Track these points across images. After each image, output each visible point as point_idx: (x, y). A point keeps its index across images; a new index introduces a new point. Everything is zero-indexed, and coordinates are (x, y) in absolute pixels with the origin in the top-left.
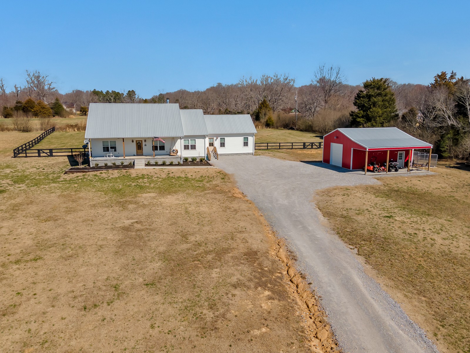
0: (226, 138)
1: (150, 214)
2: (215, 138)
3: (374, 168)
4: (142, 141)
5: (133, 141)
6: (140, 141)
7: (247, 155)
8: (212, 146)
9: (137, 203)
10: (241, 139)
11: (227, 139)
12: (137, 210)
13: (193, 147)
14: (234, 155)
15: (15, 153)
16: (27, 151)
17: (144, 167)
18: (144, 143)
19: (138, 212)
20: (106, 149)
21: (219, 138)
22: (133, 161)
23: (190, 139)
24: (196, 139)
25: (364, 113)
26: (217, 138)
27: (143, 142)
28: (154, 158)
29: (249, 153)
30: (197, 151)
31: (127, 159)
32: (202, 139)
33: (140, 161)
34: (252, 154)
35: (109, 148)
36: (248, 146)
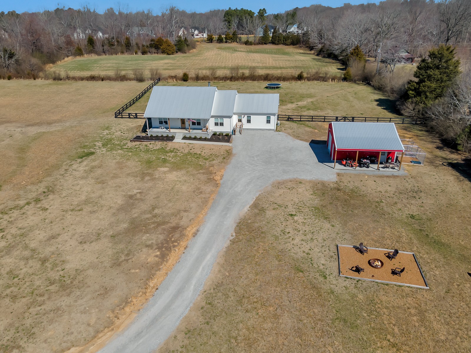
0: (251, 116)
2: (243, 116)
3: (346, 163)
8: (241, 121)
10: (264, 118)
11: (253, 117)
13: (222, 124)
14: (259, 130)
15: (116, 115)
16: (123, 114)
17: (180, 140)
21: (246, 116)
22: (175, 133)
23: (219, 118)
24: (224, 119)
25: (417, 86)
28: (190, 133)
29: (271, 129)
30: (225, 127)
31: (171, 133)
32: (228, 119)
33: (179, 135)
34: (274, 130)
35: (163, 122)
36: (270, 123)
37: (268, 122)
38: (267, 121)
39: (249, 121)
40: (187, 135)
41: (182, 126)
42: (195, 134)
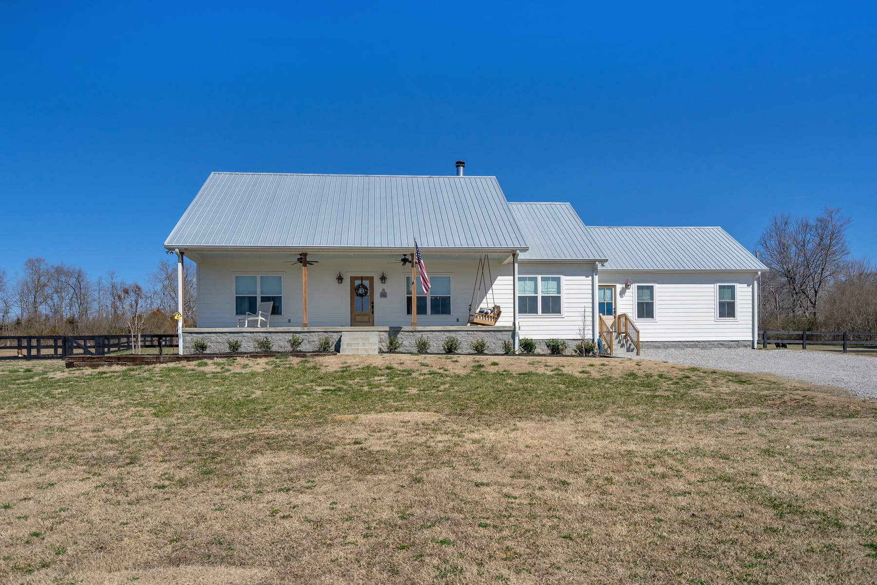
1: (418, 511)
2: (619, 287)
4: (371, 279)
5: (340, 279)
6: (367, 278)
7: (730, 347)
8: (610, 312)
9: (320, 448)
10: (709, 293)
11: (660, 290)
12: (303, 482)
13: (552, 305)
14: (687, 346)
17: (374, 354)
18: (378, 287)
19: (306, 498)
20: (246, 305)
21: (634, 287)
22: (336, 337)
23: (539, 277)
24: (563, 278)
26: (627, 286)
27: (377, 281)
28: (415, 331)
29: (738, 341)
30: (566, 319)
31: (314, 332)
32: (584, 278)
33: (362, 338)
34: (749, 345)
35: (259, 300)
36: (736, 317)
37: (727, 309)
38: (722, 305)
39: (646, 310)
40: (403, 337)
41: (355, 320)
42: (445, 333)
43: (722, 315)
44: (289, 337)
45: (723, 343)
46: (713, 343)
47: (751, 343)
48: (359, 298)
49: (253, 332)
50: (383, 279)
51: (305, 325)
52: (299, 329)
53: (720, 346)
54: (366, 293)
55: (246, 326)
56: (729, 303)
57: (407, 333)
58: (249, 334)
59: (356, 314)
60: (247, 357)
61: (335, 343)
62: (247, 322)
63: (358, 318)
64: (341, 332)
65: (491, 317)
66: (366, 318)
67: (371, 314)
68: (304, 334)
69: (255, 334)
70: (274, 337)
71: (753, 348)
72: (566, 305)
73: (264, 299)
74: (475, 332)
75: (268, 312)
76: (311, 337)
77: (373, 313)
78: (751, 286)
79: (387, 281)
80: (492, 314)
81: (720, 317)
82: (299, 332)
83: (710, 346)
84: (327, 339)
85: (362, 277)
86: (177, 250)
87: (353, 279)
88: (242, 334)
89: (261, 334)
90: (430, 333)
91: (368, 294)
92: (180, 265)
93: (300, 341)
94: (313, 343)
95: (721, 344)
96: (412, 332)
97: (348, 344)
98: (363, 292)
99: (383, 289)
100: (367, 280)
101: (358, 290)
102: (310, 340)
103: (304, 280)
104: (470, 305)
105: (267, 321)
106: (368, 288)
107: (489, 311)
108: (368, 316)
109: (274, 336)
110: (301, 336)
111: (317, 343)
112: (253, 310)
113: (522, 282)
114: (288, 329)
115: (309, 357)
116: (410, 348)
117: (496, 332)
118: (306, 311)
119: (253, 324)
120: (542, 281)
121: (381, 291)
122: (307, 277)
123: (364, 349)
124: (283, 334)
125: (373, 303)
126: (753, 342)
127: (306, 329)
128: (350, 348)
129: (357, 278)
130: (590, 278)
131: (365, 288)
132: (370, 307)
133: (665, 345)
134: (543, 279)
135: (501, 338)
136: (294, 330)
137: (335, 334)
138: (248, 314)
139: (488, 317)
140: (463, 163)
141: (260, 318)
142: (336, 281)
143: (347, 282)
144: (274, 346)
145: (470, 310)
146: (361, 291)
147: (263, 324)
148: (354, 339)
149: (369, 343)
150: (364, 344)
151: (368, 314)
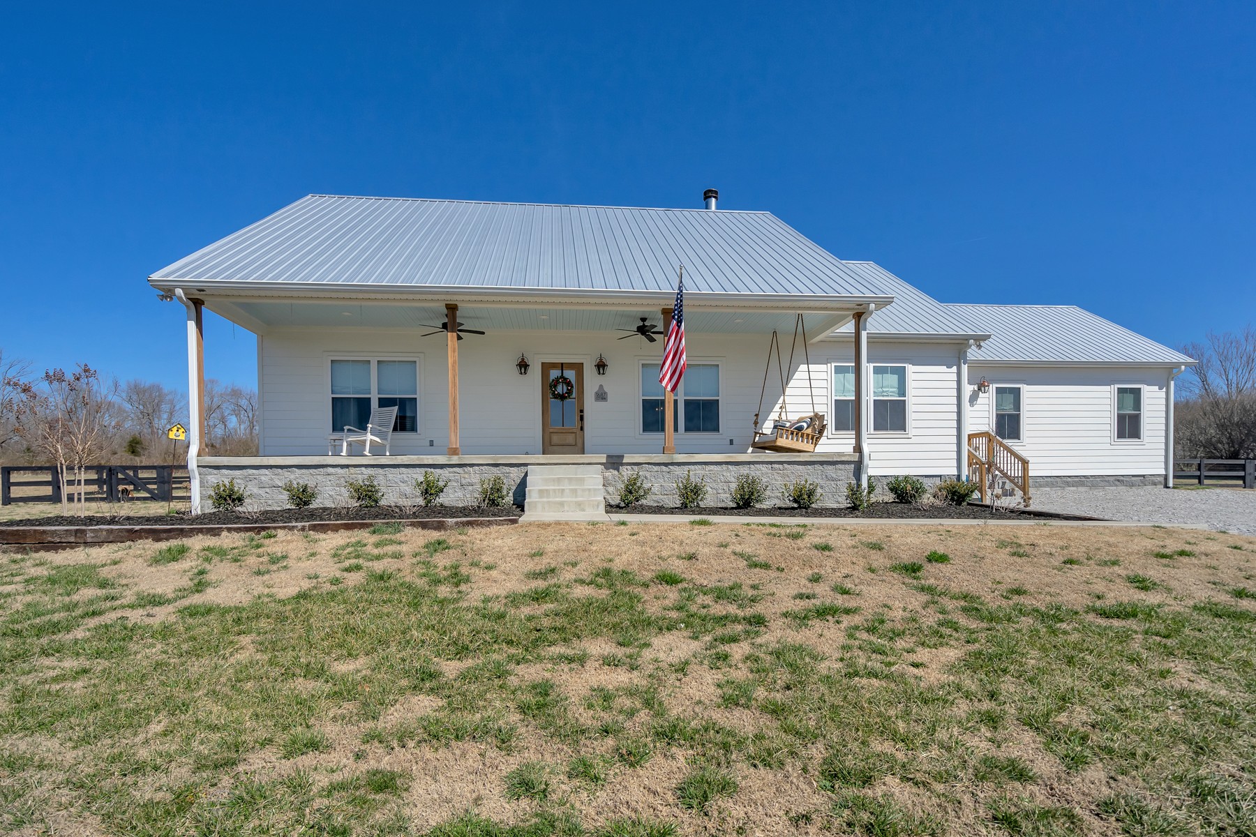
0: (1025, 389)
4: (579, 368)
5: (523, 366)
6: (571, 366)
10: (1103, 400)
11: (1032, 395)
13: (892, 416)
14: (1068, 484)
17: (600, 514)
18: (592, 382)
20: (353, 411)
21: (991, 390)
22: (516, 474)
23: (871, 366)
24: (910, 369)
26: (982, 388)
27: (589, 372)
28: (673, 464)
29: (1144, 476)
30: (914, 440)
31: (472, 465)
32: (944, 368)
33: (570, 479)
34: (1160, 482)
35: (374, 404)
36: (1142, 438)
37: (1129, 426)
38: (1121, 418)
39: (1008, 426)
40: (648, 475)
41: (551, 443)
42: (730, 467)
43: (1121, 435)
44: (419, 475)
45: (1122, 478)
46: (1107, 479)
47: (1162, 479)
48: (558, 401)
49: (347, 466)
50: (601, 366)
51: (454, 452)
52: (441, 460)
53: (1117, 483)
54: (570, 392)
55: (344, 454)
56: (1131, 416)
57: (656, 468)
58: (339, 470)
59: (551, 430)
60: (303, 529)
61: (514, 488)
62: (345, 444)
63: (555, 439)
64: (526, 465)
65: (808, 435)
66: (570, 439)
67: (579, 431)
68: (451, 470)
69: (352, 470)
70: (390, 476)
71: (1166, 486)
72: (914, 416)
73: (384, 403)
74: (786, 465)
75: (387, 426)
76: (466, 476)
77: (582, 429)
78: (1164, 390)
79: (608, 370)
80: (809, 431)
81: (1118, 437)
82: (442, 466)
83: (1103, 484)
84: (497, 480)
85: (562, 364)
86: (179, 292)
87: (546, 367)
88: (325, 469)
89: (363, 469)
90: (700, 467)
91: (574, 395)
92: (192, 326)
93: (441, 484)
94: (470, 488)
95: (1118, 481)
96: (666, 465)
97: (541, 492)
98: (565, 390)
99: (601, 386)
100: (572, 369)
101: (555, 386)
102: (464, 482)
103: (450, 361)
104: (757, 415)
105: (385, 442)
106: (573, 382)
107: (805, 425)
108: (574, 435)
109: (392, 474)
110: (445, 473)
111: (478, 487)
112: (362, 422)
113: (841, 376)
114: (418, 459)
115: (451, 528)
116: (662, 497)
117: (825, 466)
118: (455, 422)
119: (356, 450)
120: (874, 373)
121: (596, 389)
122: (456, 354)
123: (576, 502)
124: (410, 470)
125: (582, 411)
126: (1166, 477)
127: (455, 460)
128: (545, 500)
129: (554, 366)
130: (954, 369)
131: (569, 384)
132: (577, 418)
133: (1036, 482)
134: (877, 371)
135: (834, 476)
136: (431, 462)
137: (515, 469)
138: (349, 430)
139: (802, 436)
140: (716, 192)
141: (369, 437)
142: (516, 370)
143: (535, 372)
144: (385, 497)
145: (756, 423)
146: (560, 389)
147: (377, 450)
148: (554, 480)
149: (584, 490)
150: (574, 491)
151: (574, 430)
